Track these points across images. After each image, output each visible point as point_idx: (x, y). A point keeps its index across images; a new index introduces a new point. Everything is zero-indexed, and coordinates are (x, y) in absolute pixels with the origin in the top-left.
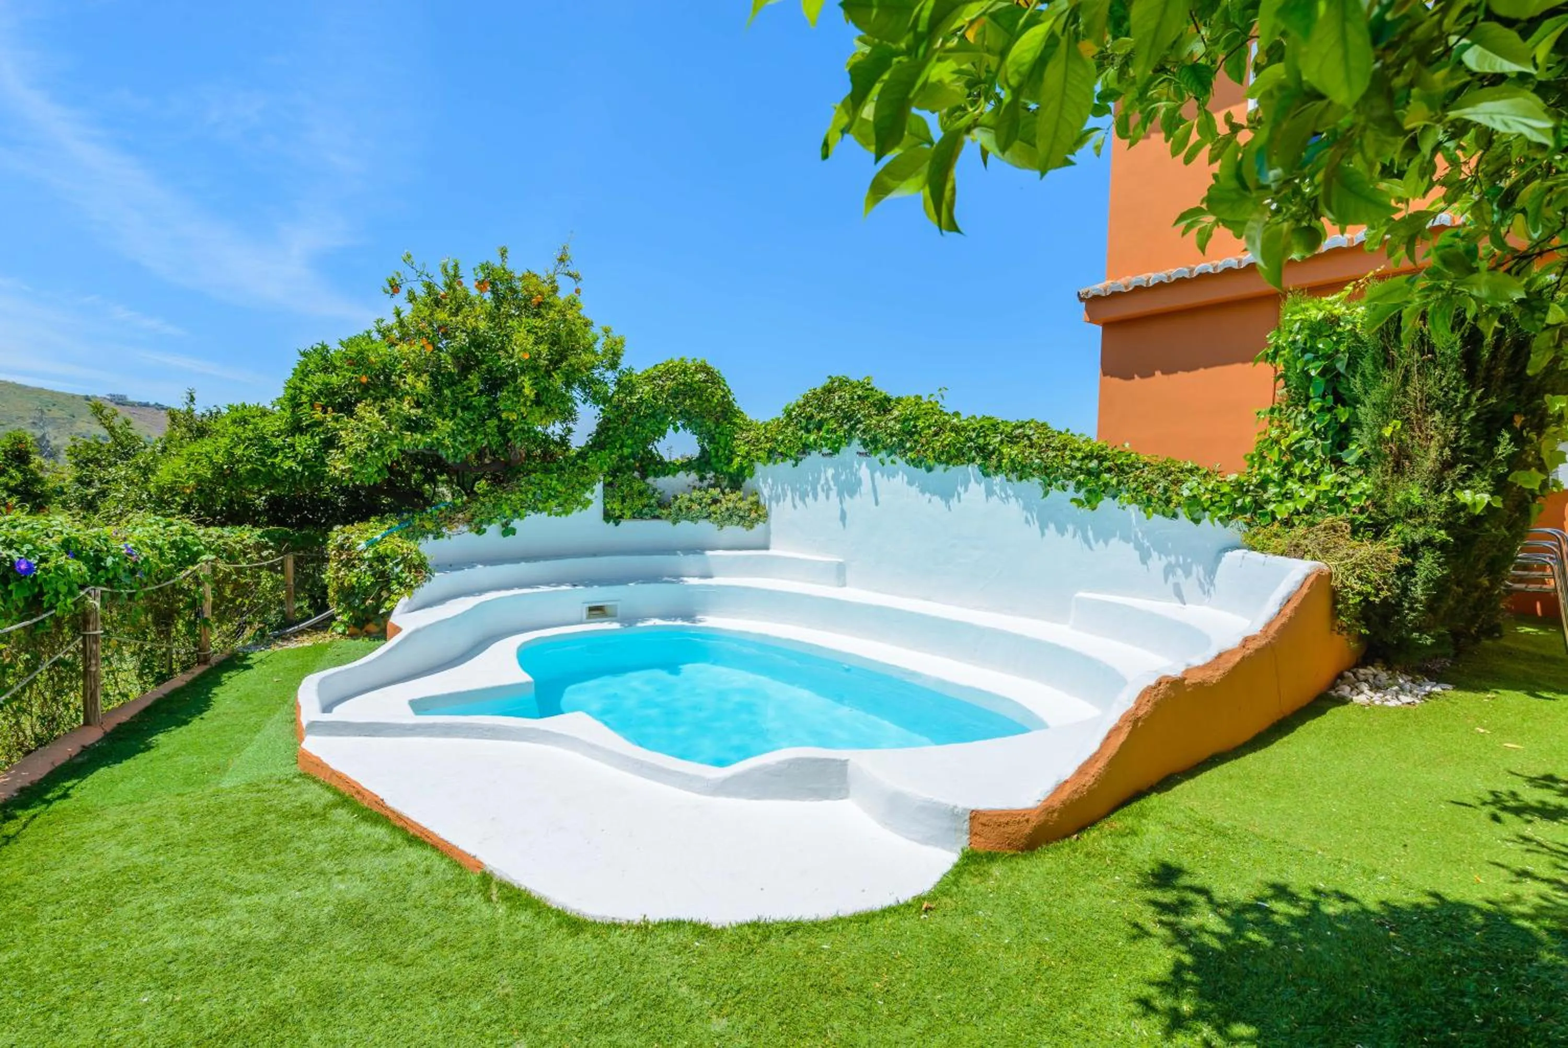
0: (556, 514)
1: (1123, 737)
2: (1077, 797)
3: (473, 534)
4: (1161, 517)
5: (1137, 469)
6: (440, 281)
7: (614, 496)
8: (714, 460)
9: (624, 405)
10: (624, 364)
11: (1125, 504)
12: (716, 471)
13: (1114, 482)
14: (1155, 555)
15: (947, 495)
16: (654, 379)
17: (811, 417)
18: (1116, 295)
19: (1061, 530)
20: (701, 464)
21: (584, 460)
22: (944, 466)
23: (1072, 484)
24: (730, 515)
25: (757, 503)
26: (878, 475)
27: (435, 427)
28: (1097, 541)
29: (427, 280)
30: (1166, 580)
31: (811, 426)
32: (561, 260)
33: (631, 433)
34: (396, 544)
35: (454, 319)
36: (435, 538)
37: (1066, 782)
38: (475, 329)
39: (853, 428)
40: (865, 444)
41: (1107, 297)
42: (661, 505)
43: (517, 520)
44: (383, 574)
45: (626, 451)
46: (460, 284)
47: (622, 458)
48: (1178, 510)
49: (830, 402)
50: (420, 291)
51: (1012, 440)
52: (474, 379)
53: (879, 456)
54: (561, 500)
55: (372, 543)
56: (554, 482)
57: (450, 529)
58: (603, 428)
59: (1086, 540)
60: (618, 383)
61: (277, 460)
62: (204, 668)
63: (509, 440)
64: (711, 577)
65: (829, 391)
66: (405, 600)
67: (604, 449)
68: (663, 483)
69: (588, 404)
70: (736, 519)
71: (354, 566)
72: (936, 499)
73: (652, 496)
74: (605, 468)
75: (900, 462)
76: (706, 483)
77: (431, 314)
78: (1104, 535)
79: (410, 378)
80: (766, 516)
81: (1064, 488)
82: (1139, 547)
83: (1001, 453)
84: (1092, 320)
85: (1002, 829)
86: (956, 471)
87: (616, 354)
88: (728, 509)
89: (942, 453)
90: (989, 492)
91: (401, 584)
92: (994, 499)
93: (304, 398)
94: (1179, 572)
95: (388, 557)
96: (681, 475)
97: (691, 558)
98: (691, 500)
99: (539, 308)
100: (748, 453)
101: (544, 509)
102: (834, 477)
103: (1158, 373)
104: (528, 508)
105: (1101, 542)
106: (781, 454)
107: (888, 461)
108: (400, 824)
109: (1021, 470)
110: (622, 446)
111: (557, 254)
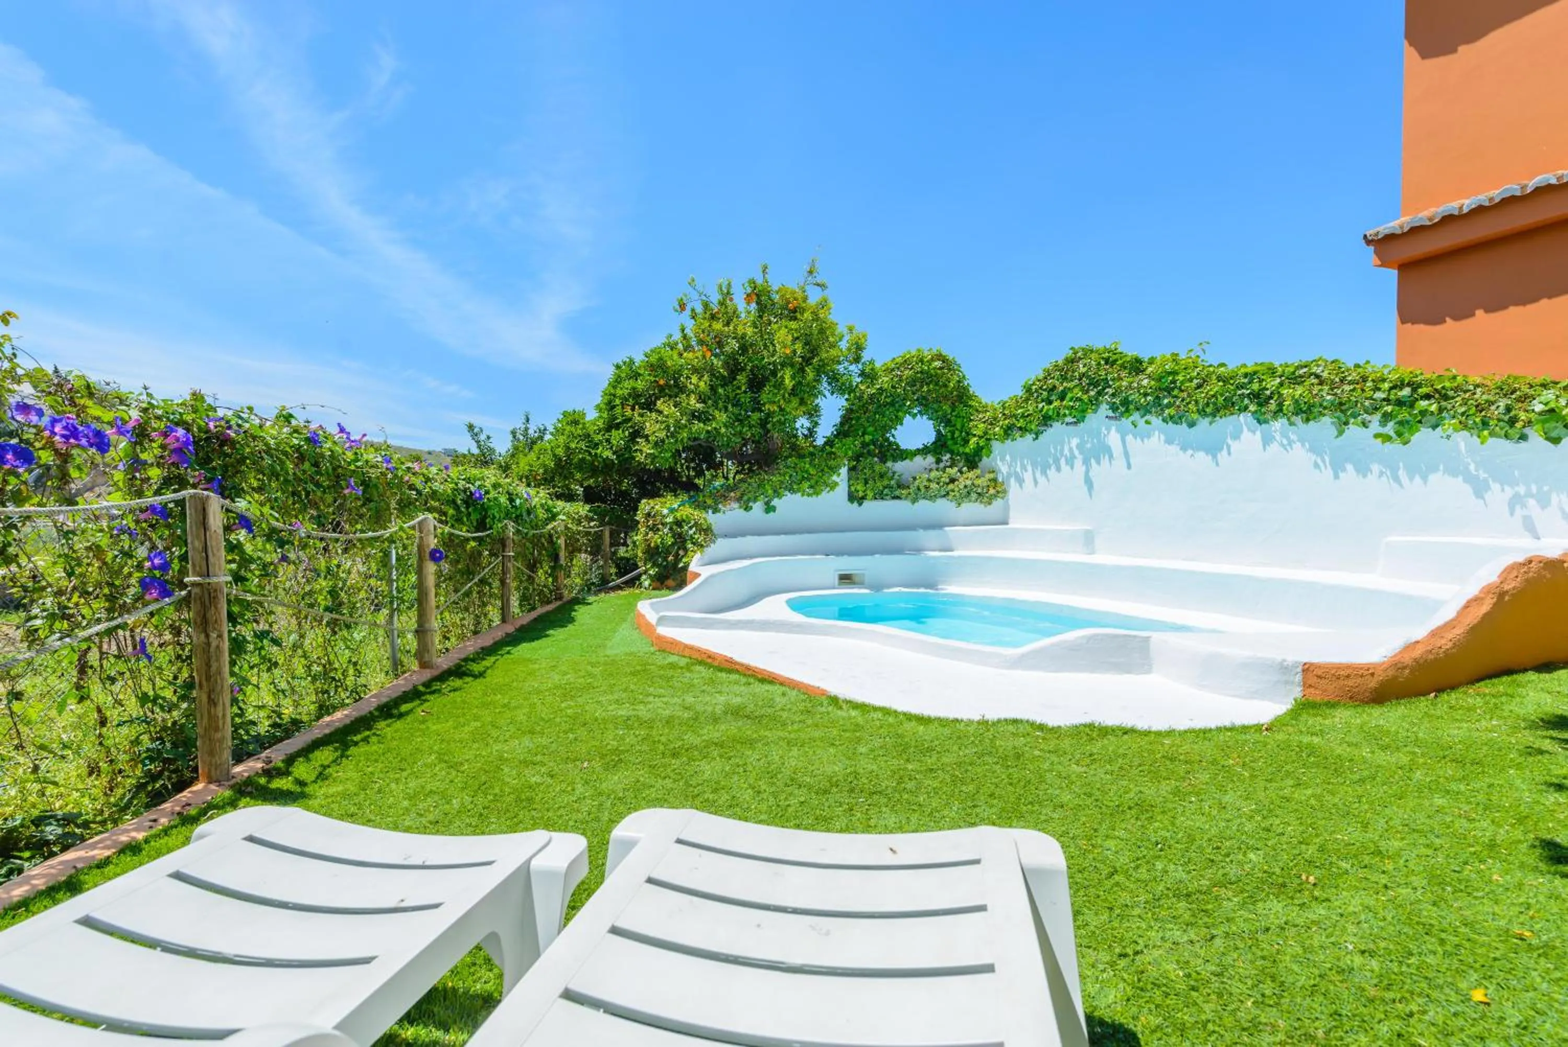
0: (809, 495)
1: (1485, 608)
2: (1431, 657)
3: (742, 510)
4: (1503, 441)
5: (1466, 392)
6: (715, 298)
7: (858, 479)
8: (950, 443)
9: (865, 397)
10: (866, 356)
11: (1450, 431)
12: (952, 452)
13: (1434, 408)
14: (1496, 487)
15: (1213, 450)
16: (893, 370)
17: (1054, 387)
18: (1416, 231)
19: (1362, 470)
20: (938, 447)
21: (831, 447)
22: (1209, 419)
23: (1377, 417)
24: (968, 493)
25: (995, 480)
26: (1129, 438)
27: (714, 418)
28: (1411, 479)
29: (704, 298)
30: (1512, 514)
31: (1053, 398)
32: (811, 272)
33: (873, 422)
34: (687, 511)
35: (726, 329)
36: (713, 513)
37: (1417, 642)
38: (743, 336)
39: (1099, 393)
40: (1114, 408)
41: (1404, 234)
42: (900, 486)
43: (776, 500)
44: (680, 535)
45: (868, 438)
46: (731, 300)
47: (864, 445)
48: (1527, 431)
49: (1073, 372)
50: (699, 309)
51: (1295, 380)
52: (742, 378)
53: (1131, 418)
54: (813, 482)
55: (672, 511)
56: (807, 466)
57: (724, 506)
58: (847, 418)
59: (1397, 480)
60: (862, 374)
61: (599, 451)
62: (558, 603)
63: (768, 431)
64: (952, 550)
65: (1072, 361)
66: (698, 556)
67: (849, 436)
68: (900, 467)
69: (835, 395)
70: (974, 496)
71: (658, 530)
72: (1201, 455)
73: (892, 478)
74: (850, 453)
75: (1156, 421)
76: (942, 465)
77: (710, 326)
78: (1423, 471)
79: (694, 379)
80: (1005, 492)
81: (1365, 424)
82: (1470, 479)
83: (1280, 395)
84: (1384, 264)
85: (1341, 682)
86: (1226, 423)
87: (859, 348)
88: (966, 487)
89: (1208, 405)
90: (1267, 441)
91: (694, 544)
92: (1274, 447)
93: (618, 402)
94: (1532, 502)
95: (684, 521)
96: (918, 459)
97: (932, 533)
98: (929, 480)
99: (793, 313)
100: (986, 433)
101: (798, 491)
102: (1078, 446)
103: (1479, 313)
104: (786, 488)
105: (1418, 479)
106: (1020, 428)
107: (1141, 423)
108: (750, 672)
109: (1306, 411)
110: (864, 434)
111: (807, 267)
